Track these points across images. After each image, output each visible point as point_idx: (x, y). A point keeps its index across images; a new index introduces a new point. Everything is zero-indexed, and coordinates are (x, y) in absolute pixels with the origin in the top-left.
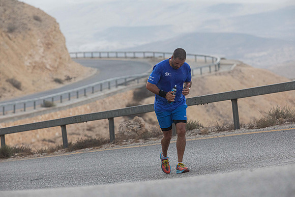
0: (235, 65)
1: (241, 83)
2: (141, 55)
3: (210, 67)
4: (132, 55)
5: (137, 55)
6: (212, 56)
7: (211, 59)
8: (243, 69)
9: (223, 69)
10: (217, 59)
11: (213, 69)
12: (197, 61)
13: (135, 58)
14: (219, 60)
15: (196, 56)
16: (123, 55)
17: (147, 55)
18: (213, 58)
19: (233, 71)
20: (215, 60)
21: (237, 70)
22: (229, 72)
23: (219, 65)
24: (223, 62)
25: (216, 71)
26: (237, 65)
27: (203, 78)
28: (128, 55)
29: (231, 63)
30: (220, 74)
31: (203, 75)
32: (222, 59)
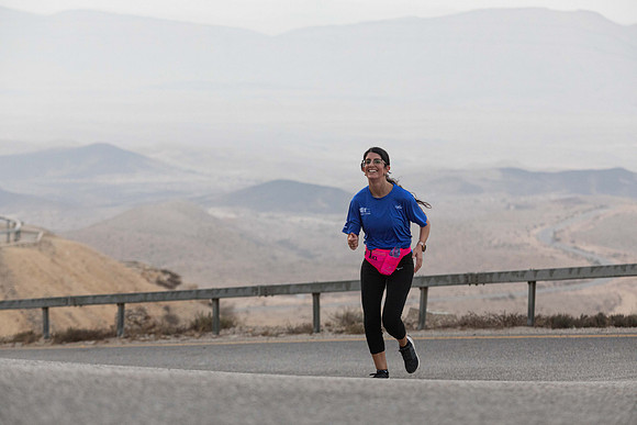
0: (40, 235)
1: (53, 261)
3: (9, 234)
8: (54, 241)
9: (24, 239)
10: (15, 224)
11: (12, 237)
14: (18, 226)
18: (9, 221)
21: (45, 242)
22: (35, 245)
23: (19, 232)
24: (24, 228)
25: (16, 240)
26: (44, 235)
29: (36, 230)
30: (23, 246)
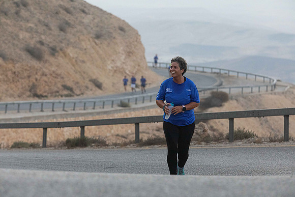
0: (288, 87)
2: (209, 70)
3: (267, 87)
4: (201, 69)
5: (205, 70)
6: (269, 77)
7: (269, 80)
12: (257, 80)
13: (203, 72)
14: (275, 82)
15: (256, 76)
16: (194, 69)
17: (214, 71)
19: (286, 93)
20: (272, 81)
21: (290, 92)
22: (283, 93)
23: (275, 85)
24: (279, 83)
25: (272, 90)
26: (290, 87)
27: (260, 95)
28: (198, 69)
31: (260, 93)
32: (278, 81)
